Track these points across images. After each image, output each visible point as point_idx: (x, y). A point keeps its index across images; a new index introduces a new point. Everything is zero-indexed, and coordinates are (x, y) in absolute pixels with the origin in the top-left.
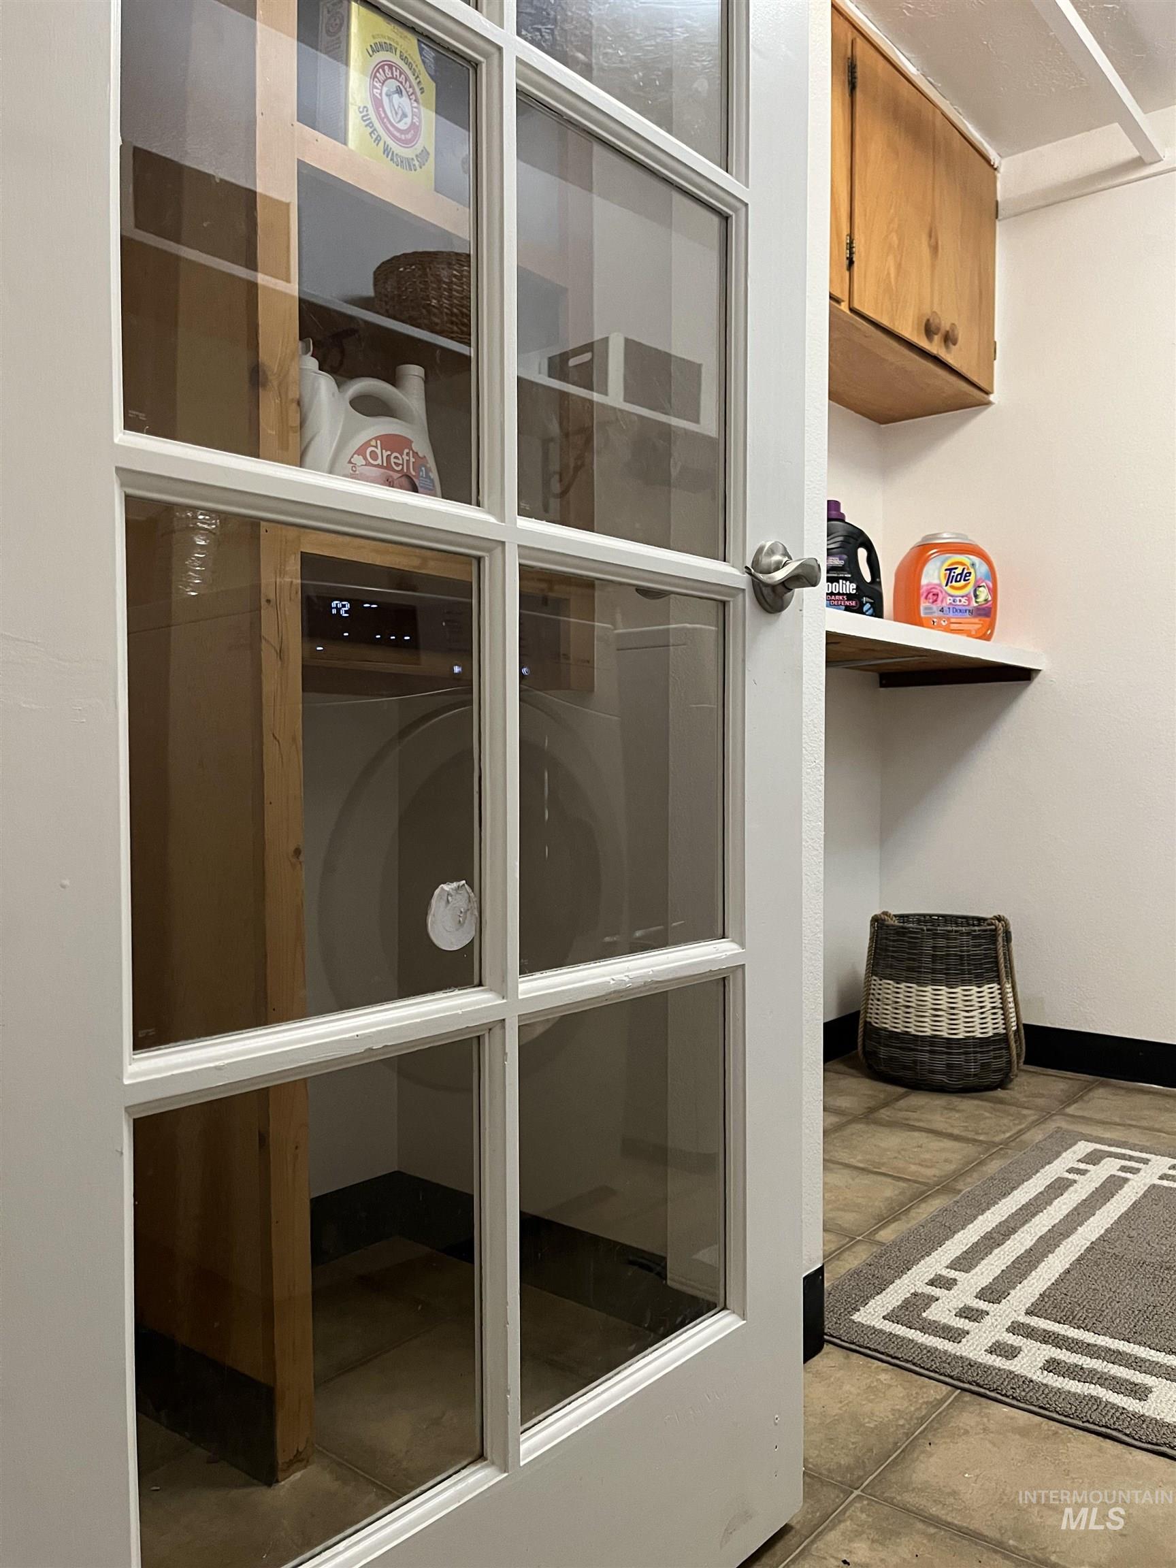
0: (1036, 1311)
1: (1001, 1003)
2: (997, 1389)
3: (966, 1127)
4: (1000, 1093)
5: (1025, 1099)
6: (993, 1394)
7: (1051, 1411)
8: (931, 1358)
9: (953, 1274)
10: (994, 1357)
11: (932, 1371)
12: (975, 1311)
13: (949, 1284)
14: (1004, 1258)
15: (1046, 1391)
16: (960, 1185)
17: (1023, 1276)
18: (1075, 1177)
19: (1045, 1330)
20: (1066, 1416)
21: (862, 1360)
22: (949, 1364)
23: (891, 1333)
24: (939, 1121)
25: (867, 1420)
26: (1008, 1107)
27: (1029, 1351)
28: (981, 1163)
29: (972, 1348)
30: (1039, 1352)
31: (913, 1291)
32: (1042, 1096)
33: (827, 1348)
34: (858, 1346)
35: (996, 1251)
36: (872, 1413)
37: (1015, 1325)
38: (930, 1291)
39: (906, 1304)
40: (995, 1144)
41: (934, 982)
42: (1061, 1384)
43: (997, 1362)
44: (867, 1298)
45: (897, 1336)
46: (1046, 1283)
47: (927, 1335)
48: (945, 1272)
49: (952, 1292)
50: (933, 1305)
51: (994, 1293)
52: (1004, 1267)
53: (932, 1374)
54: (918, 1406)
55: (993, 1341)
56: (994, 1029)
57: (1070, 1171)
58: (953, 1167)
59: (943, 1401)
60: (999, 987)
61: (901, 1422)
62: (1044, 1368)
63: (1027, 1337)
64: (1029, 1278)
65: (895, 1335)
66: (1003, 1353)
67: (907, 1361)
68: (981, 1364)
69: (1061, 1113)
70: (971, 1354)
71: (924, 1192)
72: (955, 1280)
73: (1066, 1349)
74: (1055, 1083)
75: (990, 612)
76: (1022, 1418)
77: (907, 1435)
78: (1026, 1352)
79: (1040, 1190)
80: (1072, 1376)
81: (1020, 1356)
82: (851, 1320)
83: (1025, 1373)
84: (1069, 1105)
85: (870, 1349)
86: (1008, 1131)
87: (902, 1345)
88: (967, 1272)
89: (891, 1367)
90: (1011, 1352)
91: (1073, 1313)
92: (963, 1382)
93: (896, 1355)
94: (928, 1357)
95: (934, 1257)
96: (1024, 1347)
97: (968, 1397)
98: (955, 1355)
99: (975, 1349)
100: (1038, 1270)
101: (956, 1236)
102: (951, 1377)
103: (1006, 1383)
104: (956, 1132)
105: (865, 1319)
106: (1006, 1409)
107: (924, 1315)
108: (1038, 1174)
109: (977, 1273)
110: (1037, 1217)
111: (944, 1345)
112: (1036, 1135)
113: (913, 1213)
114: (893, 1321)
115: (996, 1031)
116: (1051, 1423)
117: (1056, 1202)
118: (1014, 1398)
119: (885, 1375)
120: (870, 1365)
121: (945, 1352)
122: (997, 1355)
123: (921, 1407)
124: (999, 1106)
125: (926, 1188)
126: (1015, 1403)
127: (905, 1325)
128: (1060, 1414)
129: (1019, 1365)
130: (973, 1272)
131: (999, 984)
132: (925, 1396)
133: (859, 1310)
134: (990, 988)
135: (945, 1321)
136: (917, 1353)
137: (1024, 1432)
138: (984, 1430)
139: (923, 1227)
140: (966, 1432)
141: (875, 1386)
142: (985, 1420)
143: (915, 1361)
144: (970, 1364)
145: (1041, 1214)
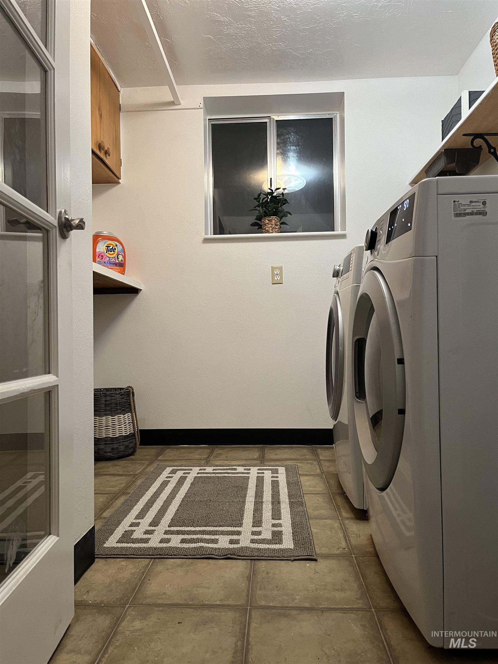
0: (172, 525)
1: (132, 421)
2: (167, 554)
3: (124, 471)
4: (132, 457)
5: (142, 458)
6: (166, 556)
7: (188, 556)
8: (140, 551)
9: (138, 521)
10: (162, 544)
11: (141, 555)
12: (150, 531)
13: (138, 524)
14: (154, 511)
15: (185, 550)
16: (128, 491)
17: (163, 515)
18: (169, 479)
19: (177, 531)
20: (194, 556)
21: (113, 560)
22: (147, 551)
23: (121, 547)
24: (112, 470)
25: (122, 580)
26: (136, 461)
27: (174, 539)
28: (134, 482)
29: (153, 543)
30: (177, 538)
31: (124, 530)
32: (148, 455)
33: (96, 560)
34: (110, 555)
35: (151, 509)
36: (123, 577)
37: (166, 531)
38: (131, 529)
39: (123, 536)
40: (137, 475)
41: (106, 415)
42: (189, 546)
43: (164, 545)
44: (108, 538)
45: (124, 548)
46: (172, 515)
47: (135, 544)
48: (135, 521)
49: (139, 527)
50: (134, 533)
51: (155, 523)
52: (155, 514)
53: (142, 556)
54: (140, 569)
55: (160, 539)
56: (130, 431)
57: (167, 477)
58: (123, 485)
59: (148, 564)
60: (131, 414)
61: (136, 576)
62: (181, 542)
63: (172, 534)
64: (166, 515)
65: (123, 547)
66: (165, 542)
67: (131, 555)
68: (159, 548)
69: (156, 459)
70: (154, 545)
71: (116, 496)
72: (139, 523)
73: (187, 534)
74: (151, 450)
75: (123, 265)
76: (179, 561)
77: (140, 580)
78: (173, 539)
79: (159, 486)
80: (191, 542)
81: (171, 541)
82: (104, 547)
83: (175, 546)
84: (159, 457)
85: (115, 555)
86: (140, 469)
87: (127, 550)
88: (142, 519)
89: (125, 559)
90: (168, 541)
91: (184, 522)
92: (154, 555)
93: (126, 554)
94: (139, 551)
95: (129, 517)
96: (172, 538)
97: (157, 560)
98: (148, 547)
99: (155, 543)
100: (167, 512)
101: (134, 508)
102: (149, 555)
103: (170, 551)
104: (120, 473)
105: (109, 545)
106: (172, 560)
107: (132, 537)
108: (156, 481)
109: (146, 518)
110: (161, 495)
111: (143, 545)
112: (151, 469)
113: (114, 504)
114: (120, 543)
115: (130, 432)
116: (189, 560)
117: (166, 489)
118: (174, 555)
119: (124, 563)
120: (116, 561)
121: (144, 547)
122: (163, 543)
123: (141, 569)
124: (133, 462)
125: (116, 495)
126: (175, 557)
127: (126, 543)
128: (192, 556)
129: (172, 544)
130: (145, 519)
131: (131, 413)
132: (141, 565)
133: (105, 543)
134: (128, 415)
135: (141, 537)
136: (134, 551)
137: (181, 566)
138: (167, 569)
139: (121, 508)
140: (161, 572)
141: (121, 568)
142: (166, 566)
143: (134, 554)
144: (155, 549)
145: (162, 494)
